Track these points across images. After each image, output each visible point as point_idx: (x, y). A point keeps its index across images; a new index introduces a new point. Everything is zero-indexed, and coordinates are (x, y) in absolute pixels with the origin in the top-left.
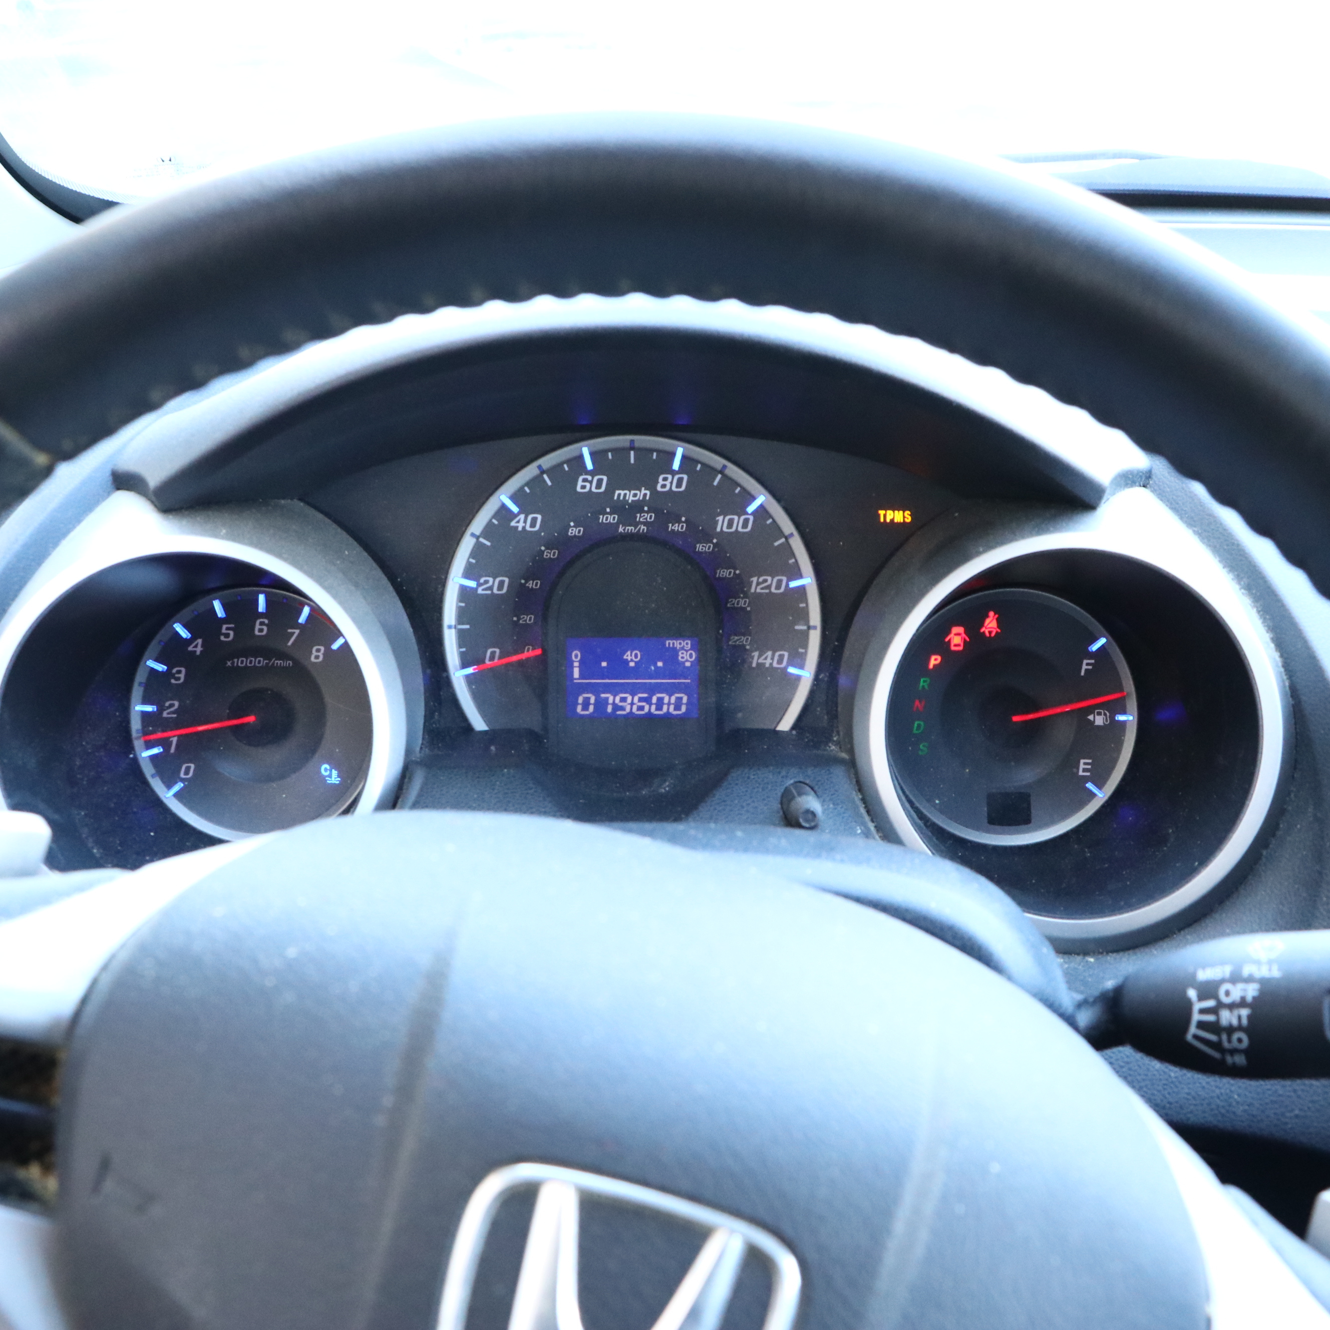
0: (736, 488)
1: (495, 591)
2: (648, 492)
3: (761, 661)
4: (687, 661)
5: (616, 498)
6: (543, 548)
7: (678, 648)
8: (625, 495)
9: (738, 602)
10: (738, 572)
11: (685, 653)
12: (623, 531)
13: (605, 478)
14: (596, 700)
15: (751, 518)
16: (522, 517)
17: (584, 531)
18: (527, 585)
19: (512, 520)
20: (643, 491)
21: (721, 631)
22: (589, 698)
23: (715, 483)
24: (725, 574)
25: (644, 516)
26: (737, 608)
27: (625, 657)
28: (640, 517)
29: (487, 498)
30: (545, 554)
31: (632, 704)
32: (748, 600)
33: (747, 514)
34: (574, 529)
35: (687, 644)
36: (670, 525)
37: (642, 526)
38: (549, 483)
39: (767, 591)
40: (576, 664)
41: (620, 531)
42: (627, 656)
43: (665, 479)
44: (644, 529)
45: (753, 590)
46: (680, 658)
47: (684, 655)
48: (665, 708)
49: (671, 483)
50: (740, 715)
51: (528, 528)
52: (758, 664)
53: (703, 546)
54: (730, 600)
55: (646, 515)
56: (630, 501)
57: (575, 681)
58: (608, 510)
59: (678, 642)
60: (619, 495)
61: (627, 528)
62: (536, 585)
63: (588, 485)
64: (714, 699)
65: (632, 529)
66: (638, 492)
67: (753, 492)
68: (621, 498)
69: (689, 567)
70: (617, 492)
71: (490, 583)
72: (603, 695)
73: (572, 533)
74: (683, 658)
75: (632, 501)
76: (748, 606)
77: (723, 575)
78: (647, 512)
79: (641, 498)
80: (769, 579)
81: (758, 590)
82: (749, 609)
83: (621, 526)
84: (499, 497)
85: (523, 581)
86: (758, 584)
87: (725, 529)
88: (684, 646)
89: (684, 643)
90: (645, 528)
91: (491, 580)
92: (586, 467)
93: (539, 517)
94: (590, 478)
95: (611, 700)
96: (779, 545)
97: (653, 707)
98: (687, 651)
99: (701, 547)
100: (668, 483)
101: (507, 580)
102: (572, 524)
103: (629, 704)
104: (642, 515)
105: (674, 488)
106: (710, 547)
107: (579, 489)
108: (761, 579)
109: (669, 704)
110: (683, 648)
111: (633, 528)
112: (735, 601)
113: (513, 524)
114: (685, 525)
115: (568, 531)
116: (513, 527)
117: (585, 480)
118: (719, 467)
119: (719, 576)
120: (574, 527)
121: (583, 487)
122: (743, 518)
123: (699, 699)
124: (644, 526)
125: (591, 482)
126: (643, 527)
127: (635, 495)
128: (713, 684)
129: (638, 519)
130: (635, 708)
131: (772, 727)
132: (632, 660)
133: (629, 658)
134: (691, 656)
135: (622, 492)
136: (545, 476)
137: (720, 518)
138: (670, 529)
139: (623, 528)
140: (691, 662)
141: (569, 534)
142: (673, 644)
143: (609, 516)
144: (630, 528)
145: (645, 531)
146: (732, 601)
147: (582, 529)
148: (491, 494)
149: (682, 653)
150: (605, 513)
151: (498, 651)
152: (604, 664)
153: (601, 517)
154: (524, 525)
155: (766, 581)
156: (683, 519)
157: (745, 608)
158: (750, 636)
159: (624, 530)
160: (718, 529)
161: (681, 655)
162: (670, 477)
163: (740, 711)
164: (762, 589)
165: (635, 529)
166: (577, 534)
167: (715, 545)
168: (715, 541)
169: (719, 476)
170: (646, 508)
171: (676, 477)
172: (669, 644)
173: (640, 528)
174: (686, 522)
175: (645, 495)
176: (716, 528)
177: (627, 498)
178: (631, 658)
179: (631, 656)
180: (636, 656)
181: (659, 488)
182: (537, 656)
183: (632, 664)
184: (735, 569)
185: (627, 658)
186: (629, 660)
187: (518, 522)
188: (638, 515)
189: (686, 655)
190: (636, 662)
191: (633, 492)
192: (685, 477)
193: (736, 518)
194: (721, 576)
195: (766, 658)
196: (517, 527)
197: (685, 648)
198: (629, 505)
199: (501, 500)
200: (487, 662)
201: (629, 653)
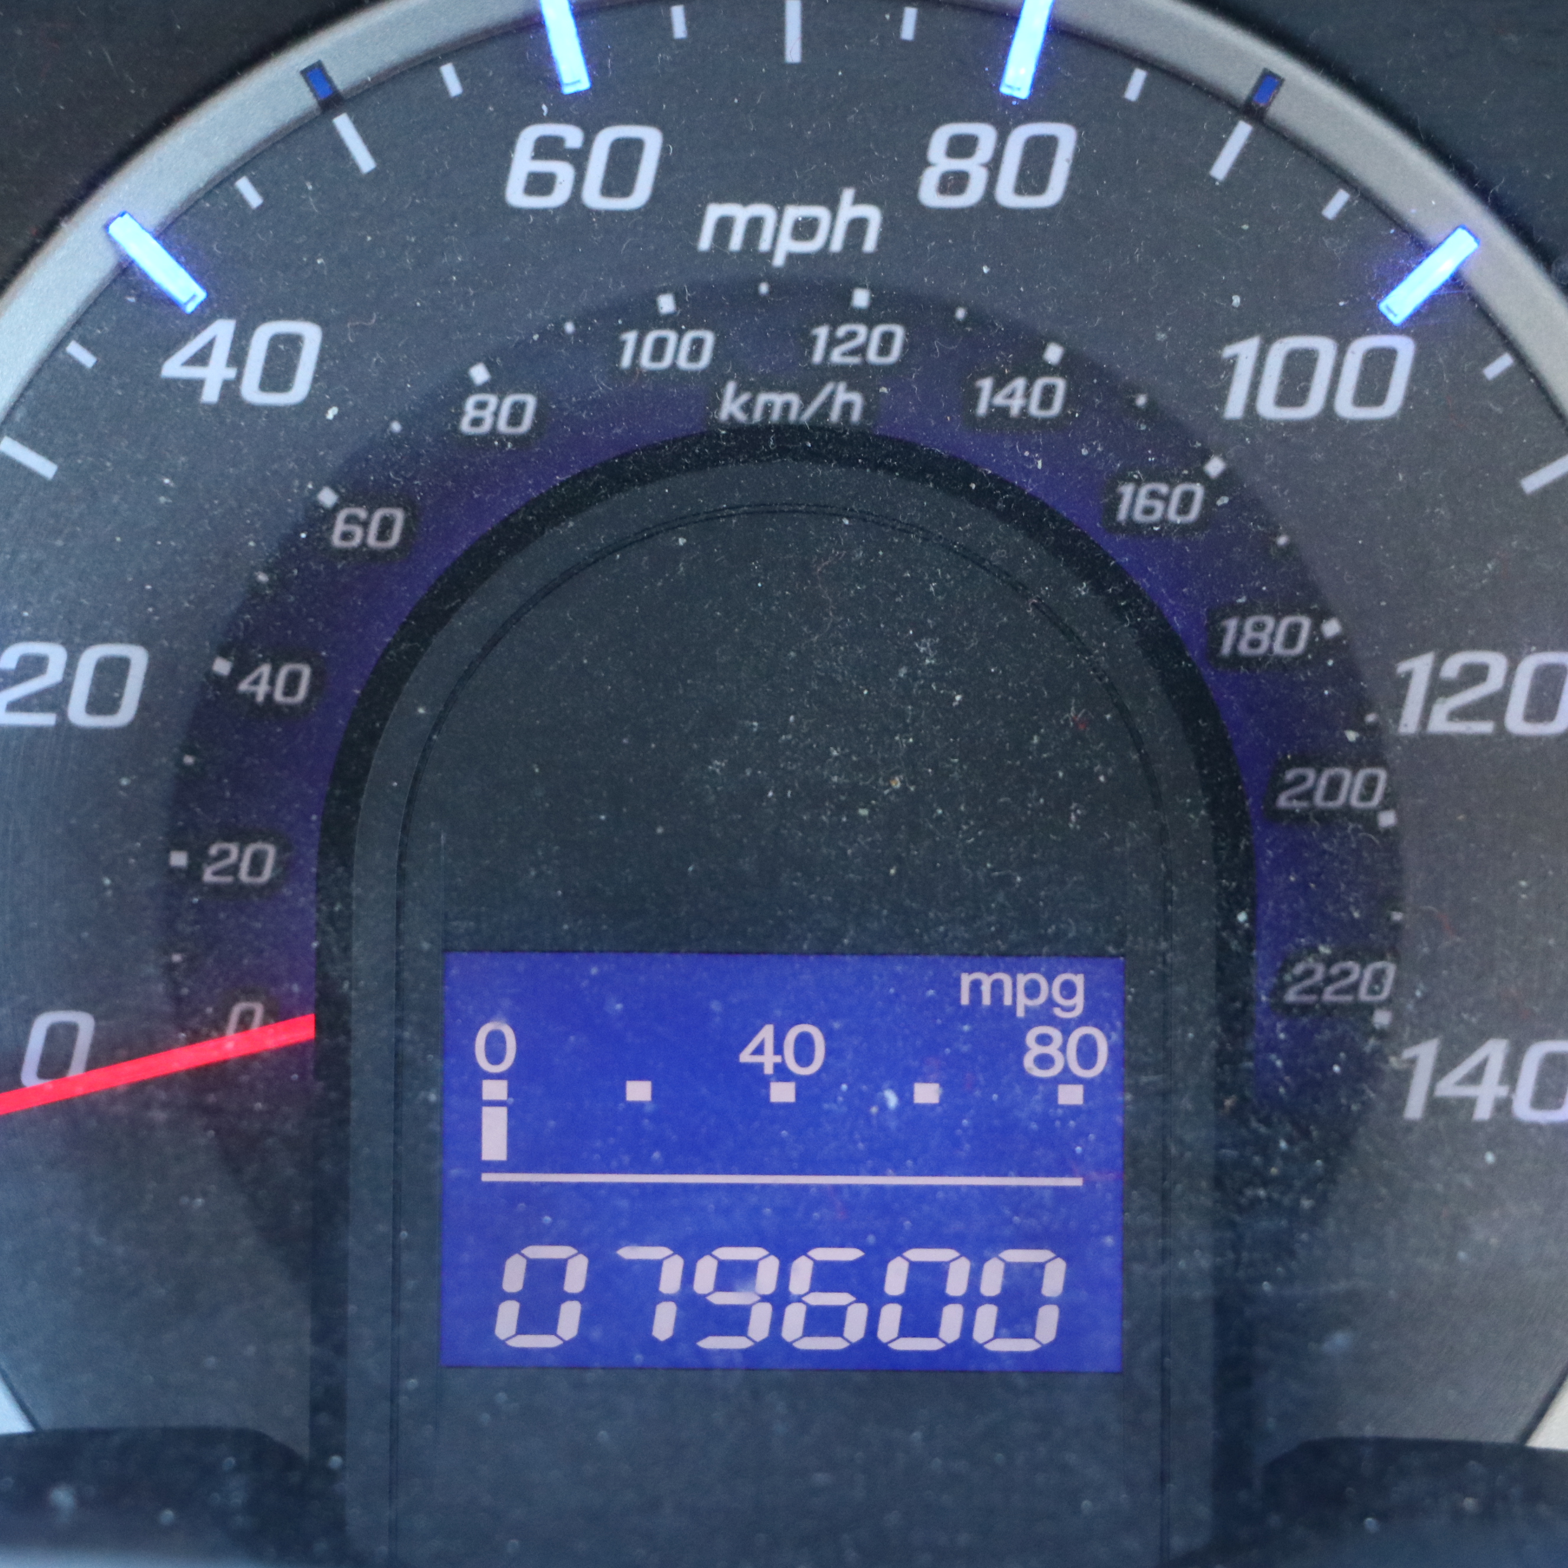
0: (1328, 196)
1: (78, 714)
2: (873, 214)
3: (1449, 1087)
4: (1067, 1077)
5: (705, 242)
6: (328, 497)
7: (1020, 1013)
8: (755, 225)
9: (1334, 785)
10: (1331, 628)
11: (1056, 1034)
12: (741, 417)
13: (652, 139)
14: (594, 1276)
15: (1405, 348)
16: (223, 330)
17: (538, 413)
18: (244, 686)
19: (169, 350)
20: (849, 209)
21: (1242, 917)
22: (559, 1268)
23: (1221, 169)
24: (1264, 637)
25: (852, 335)
26: (1326, 818)
27: (746, 1057)
28: (833, 342)
29: (48, 230)
30: (340, 526)
31: (780, 1299)
32: (1382, 775)
33: (1386, 327)
34: (492, 400)
35: (1069, 990)
36: (986, 384)
37: (842, 386)
38: (365, 162)
39: (1485, 727)
40: (495, 1090)
41: (724, 415)
42: (759, 1050)
43: (962, 147)
44: (847, 407)
45: (1409, 722)
46: (1028, 1062)
47: (1052, 1050)
48: (951, 1320)
49: (994, 166)
50: (1340, 1340)
51: (251, 392)
52: (1435, 1105)
53: (1153, 495)
54: (1290, 775)
55: (861, 330)
56: (779, 260)
57: (487, 1177)
58: (666, 304)
59: (1022, 979)
60: (724, 226)
61: (763, 398)
62: (291, 686)
63: (563, 171)
64: (1205, 1262)
65: (787, 407)
66: (821, 213)
67: (1412, 212)
68: (736, 243)
69: (1083, 589)
70: (714, 212)
71: (54, 674)
72: (629, 1253)
73: (476, 422)
74: (1044, 1061)
75: (791, 257)
76: (1385, 806)
77: (1254, 644)
78: (868, 317)
79: (837, 246)
80: (1496, 663)
81: (1440, 723)
82: (1387, 819)
83: (731, 388)
84: (106, 227)
85: (222, 667)
86: (1439, 689)
87: (1268, 408)
88: (1051, 1002)
89: (1051, 989)
90: (857, 399)
91: (56, 655)
92: (555, 83)
93: (311, 335)
94: (572, 136)
95: (670, 1280)
96: (1545, 492)
97: (891, 1317)
98: (1067, 1028)
99: (1142, 501)
100: (975, 166)
101: (138, 658)
102: (479, 374)
103: (764, 1299)
104: (842, 331)
105: (1007, 196)
106: (1187, 499)
107: (516, 195)
108: (1452, 668)
109: (972, 1300)
110: (1044, 1015)
111: (794, 399)
112: (1317, 780)
113: (174, 368)
114: (1060, 385)
115: (460, 413)
116: (171, 383)
117: (547, 148)
118: (1242, 87)
119: (1235, 647)
120: (487, 388)
121: (540, 184)
122: (1361, 346)
123: (1126, 1260)
124: (851, 388)
125: (579, 159)
126: (843, 395)
127: (805, 229)
128: (1204, 1184)
129: (818, 357)
130: (794, 1318)
131: (1509, 1436)
132: (782, 1073)
133: (769, 1061)
134: (1087, 1053)
135: (740, 214)
136: (343, 124)
137: (1245, 351)
138: (982, 409)
139: (745, 397)
140: (1088, 1085)
141: (465, 426)
142: (997, 986)
143: (672, 336)
144: (778, 399)
145: (856, 416)
146: (1302, 779)
147: (531, 402)
148: (69, 208)
149: (1043, 1040)
150: (653, 319)
151: (85, 1024)
152: (639, 1091)
153: (630, 338)
154: (231, 373)
155: (1475, 674)
156: (1053, 354)
157: (1369, 819)
158: (1397, 959)
159: (748, 408)
160: (1234, 408)
161: (1035, 1050)
162: (986, 134)
163: (1342, 1322)
164: (1457, 715)
165: (806, 402)
166: (503, 427)
167: (1214, 488)
168: (1215, 467)
169: (1243, 131)
170: (861, 298)
171: (1020, 136)
172: (976, 986)
173: (831, 398)
174: (1063, 369)
175: (858, 227)
176: (1221, 396)
177: (764, 245)
178: (778, 1059)
179: (779, 1050)
180: (804, 1053)
181: (929, 195)
182: (292, 1051)
183: (782, 1093)
184: (1319, 618)
185: (757, 1059)
186: (769, 1070)
187: (201, 358)
188: (822, 333)
189: (1063, 1049)
190: (803, 1083)
191: (794, 213)
192: (1066, 136)
193: (1325, 347)
194: (1244, 648)
195: (1475, 1077)
196: (196, 386)
197: (1057, 1012)
198: (773, 277)
199: (113, 243)
200: (29, 1077)
201: (767, 1033)
